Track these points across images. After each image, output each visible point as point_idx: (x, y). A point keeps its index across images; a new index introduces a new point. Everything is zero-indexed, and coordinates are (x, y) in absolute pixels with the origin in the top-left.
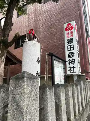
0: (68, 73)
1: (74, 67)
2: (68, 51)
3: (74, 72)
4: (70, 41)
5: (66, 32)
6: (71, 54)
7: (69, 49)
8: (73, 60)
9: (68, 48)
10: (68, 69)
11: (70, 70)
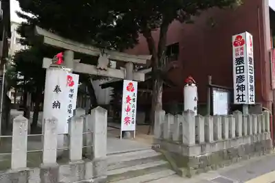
0: (236, 102)
1: (243, 95)
2: (237, 73)
3: (243, 101)
4: (240, 60)
5: (234, 48)
6: (241, 78)
7: (238, 72)
8: (242, 85)
9: (237, 70)
10: (236, 97)
11: (238, 99)
